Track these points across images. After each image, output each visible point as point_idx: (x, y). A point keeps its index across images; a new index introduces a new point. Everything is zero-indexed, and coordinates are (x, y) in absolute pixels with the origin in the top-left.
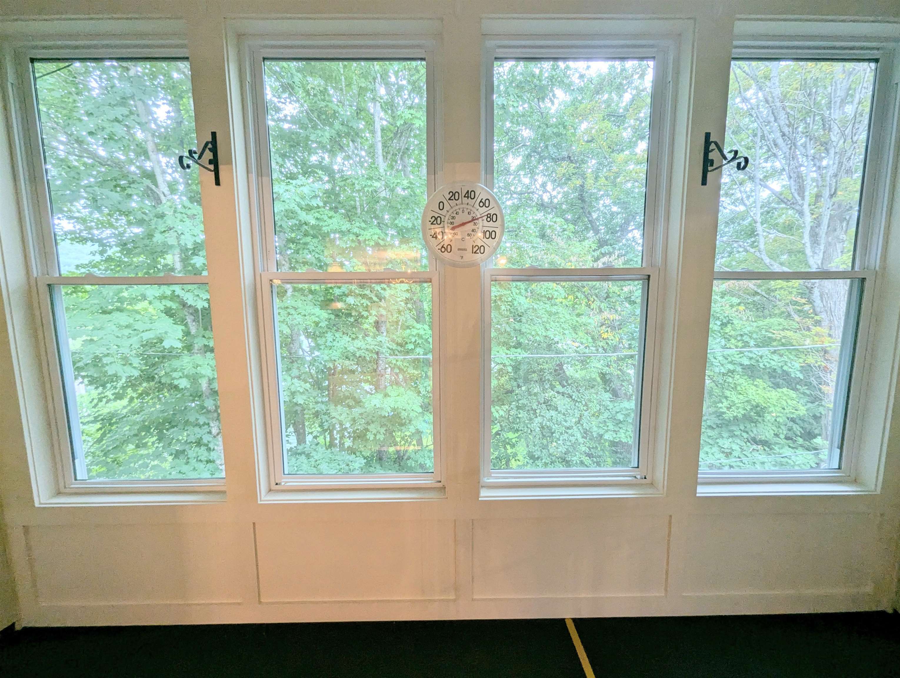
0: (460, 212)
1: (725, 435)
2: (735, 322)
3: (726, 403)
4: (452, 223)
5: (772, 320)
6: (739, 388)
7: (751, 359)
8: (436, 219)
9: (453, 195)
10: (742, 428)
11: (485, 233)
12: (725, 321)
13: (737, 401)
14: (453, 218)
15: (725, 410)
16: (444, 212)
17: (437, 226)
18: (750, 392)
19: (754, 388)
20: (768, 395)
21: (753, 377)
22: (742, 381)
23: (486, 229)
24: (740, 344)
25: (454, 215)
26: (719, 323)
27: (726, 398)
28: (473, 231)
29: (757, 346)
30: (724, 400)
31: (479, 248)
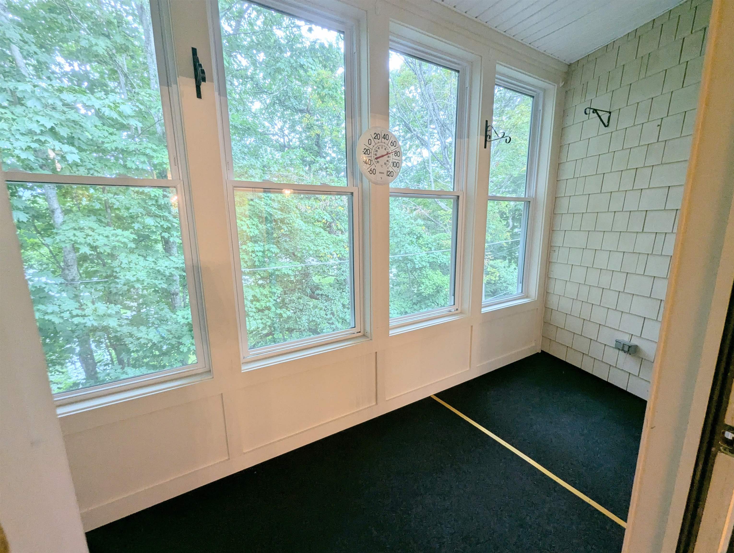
0: (380, 147)
1: (423, 306)
2: (424, 236)
3: (423, 287)
4: (376, 155)
5: (441, 234)
6: (429, 277)
7: (433, 258)
8: (367, 151)
9: (377, 136)
10: (431, 301)
11: (393, 163)
12: (419, 235)
13: (429, 285)
14: (377, 151)
15: (423, 291)
16: (371, 146)
17: (367, 155)
18: (435, 278)
19: (436, 276)
20: (443, 279)
21: (434, 269)
22: (430, 272)
23: (394, 161)
24: (427, 249)
25: (377, 149)
26: (415, 237)
27: (423, 283)
28: (387, 161)
29: (435, 250)
30: (422, 285)
31: (391, 173)
